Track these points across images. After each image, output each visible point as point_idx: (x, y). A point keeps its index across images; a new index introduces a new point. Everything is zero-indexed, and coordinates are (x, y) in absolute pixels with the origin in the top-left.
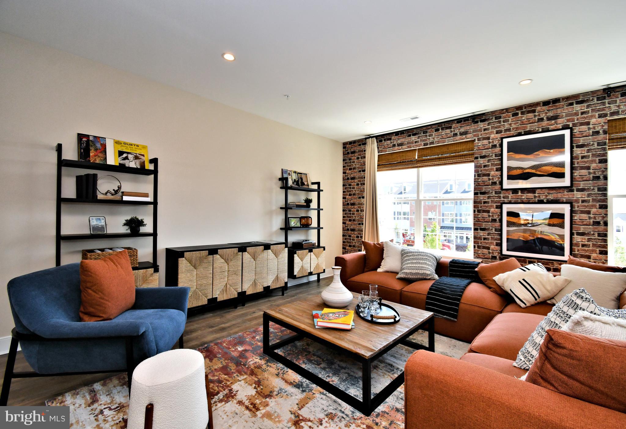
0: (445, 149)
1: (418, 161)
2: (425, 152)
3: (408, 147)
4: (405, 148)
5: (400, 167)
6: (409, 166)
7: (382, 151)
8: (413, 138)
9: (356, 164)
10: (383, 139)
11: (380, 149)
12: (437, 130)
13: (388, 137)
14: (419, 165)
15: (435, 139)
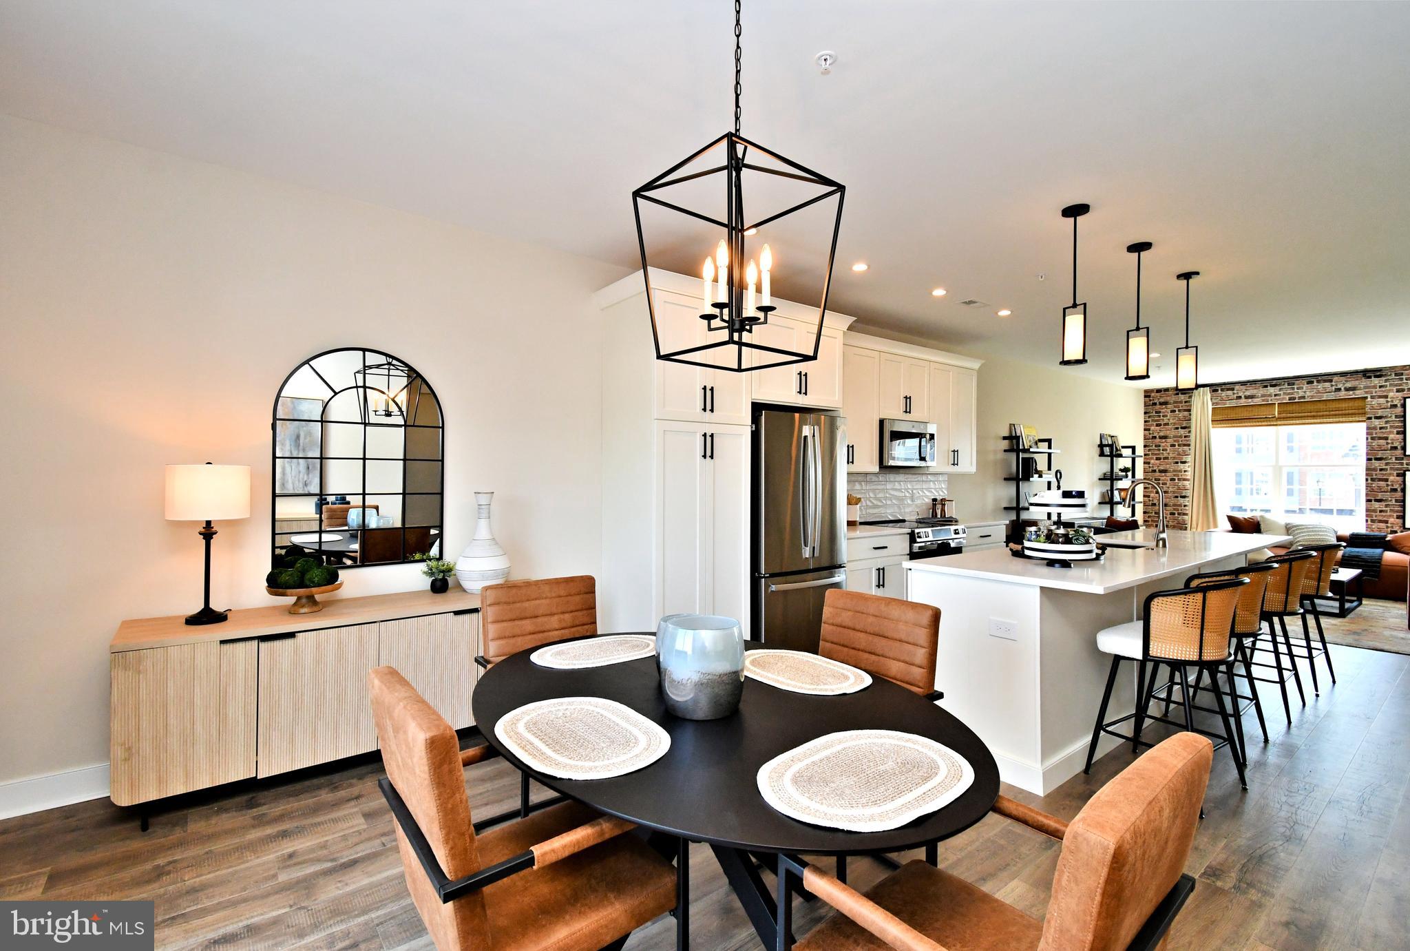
0: (1321, 406)
1: (1279, 419)
2: (1290, 408)
3: (1263, 401)
4: (1257, 401)
5: (1246, 424)
6: (1263, 424)
7: (1217, 404)
8: (1271, 390)
9: (1170, 418)
10: (1219, 389)
11: (1214, 401)
12: (1310, 382)
13: (1228, 386)
14: (1279, 423)
15: (1307, 392)
